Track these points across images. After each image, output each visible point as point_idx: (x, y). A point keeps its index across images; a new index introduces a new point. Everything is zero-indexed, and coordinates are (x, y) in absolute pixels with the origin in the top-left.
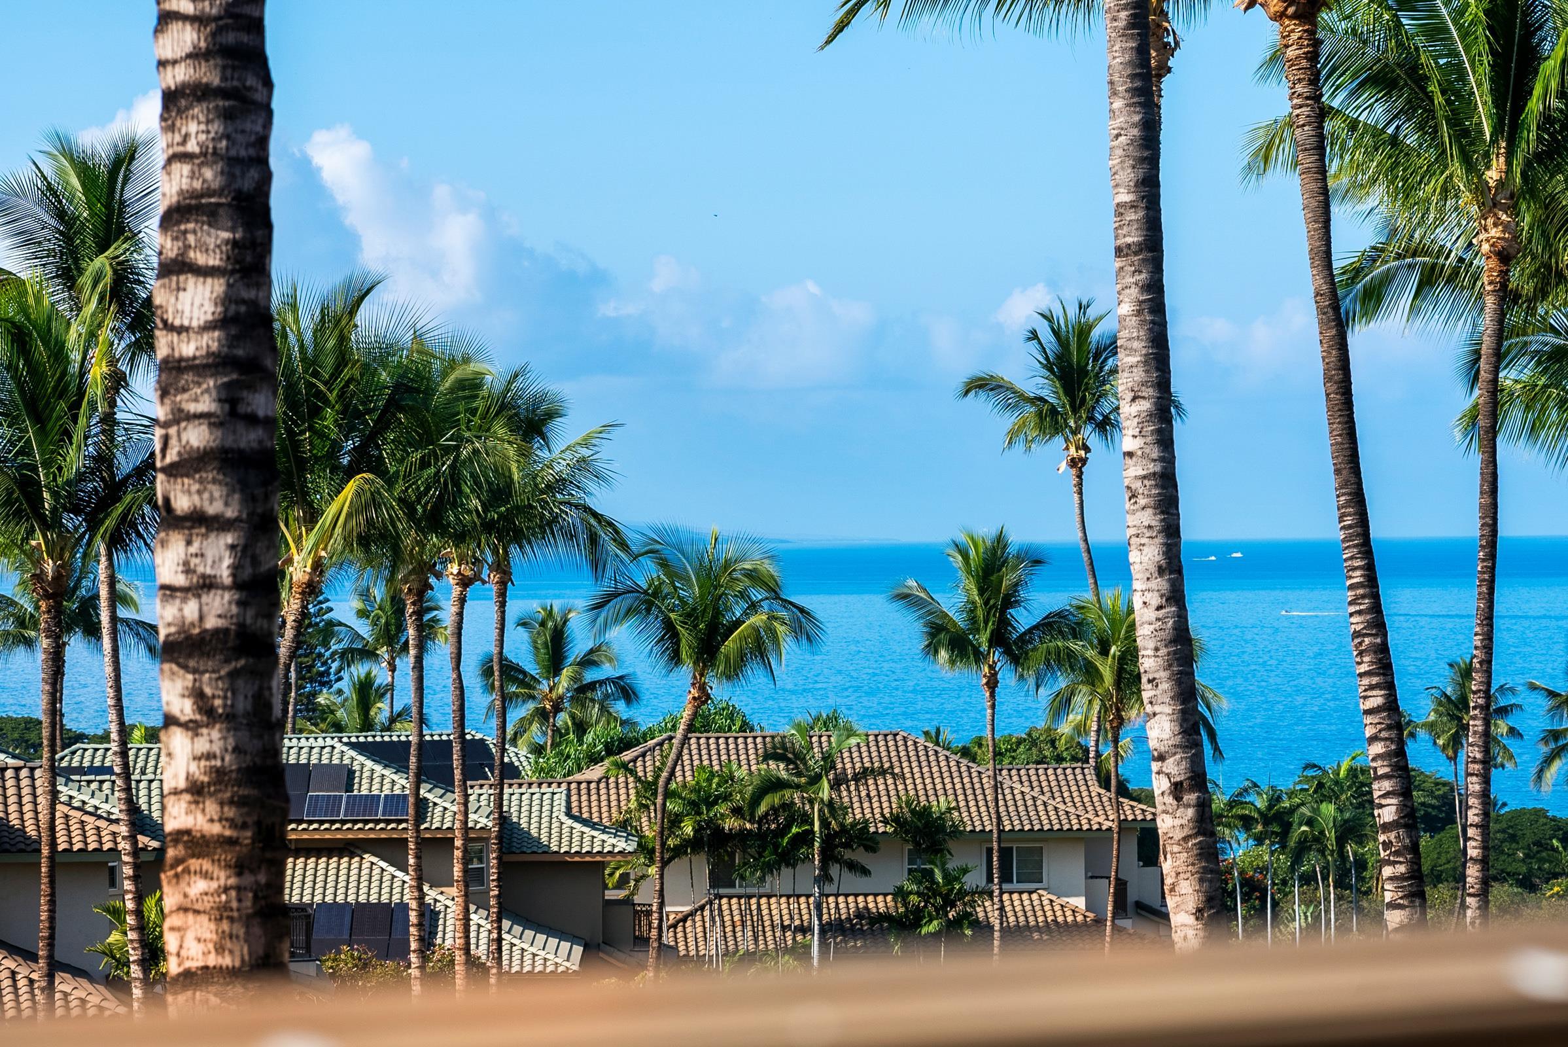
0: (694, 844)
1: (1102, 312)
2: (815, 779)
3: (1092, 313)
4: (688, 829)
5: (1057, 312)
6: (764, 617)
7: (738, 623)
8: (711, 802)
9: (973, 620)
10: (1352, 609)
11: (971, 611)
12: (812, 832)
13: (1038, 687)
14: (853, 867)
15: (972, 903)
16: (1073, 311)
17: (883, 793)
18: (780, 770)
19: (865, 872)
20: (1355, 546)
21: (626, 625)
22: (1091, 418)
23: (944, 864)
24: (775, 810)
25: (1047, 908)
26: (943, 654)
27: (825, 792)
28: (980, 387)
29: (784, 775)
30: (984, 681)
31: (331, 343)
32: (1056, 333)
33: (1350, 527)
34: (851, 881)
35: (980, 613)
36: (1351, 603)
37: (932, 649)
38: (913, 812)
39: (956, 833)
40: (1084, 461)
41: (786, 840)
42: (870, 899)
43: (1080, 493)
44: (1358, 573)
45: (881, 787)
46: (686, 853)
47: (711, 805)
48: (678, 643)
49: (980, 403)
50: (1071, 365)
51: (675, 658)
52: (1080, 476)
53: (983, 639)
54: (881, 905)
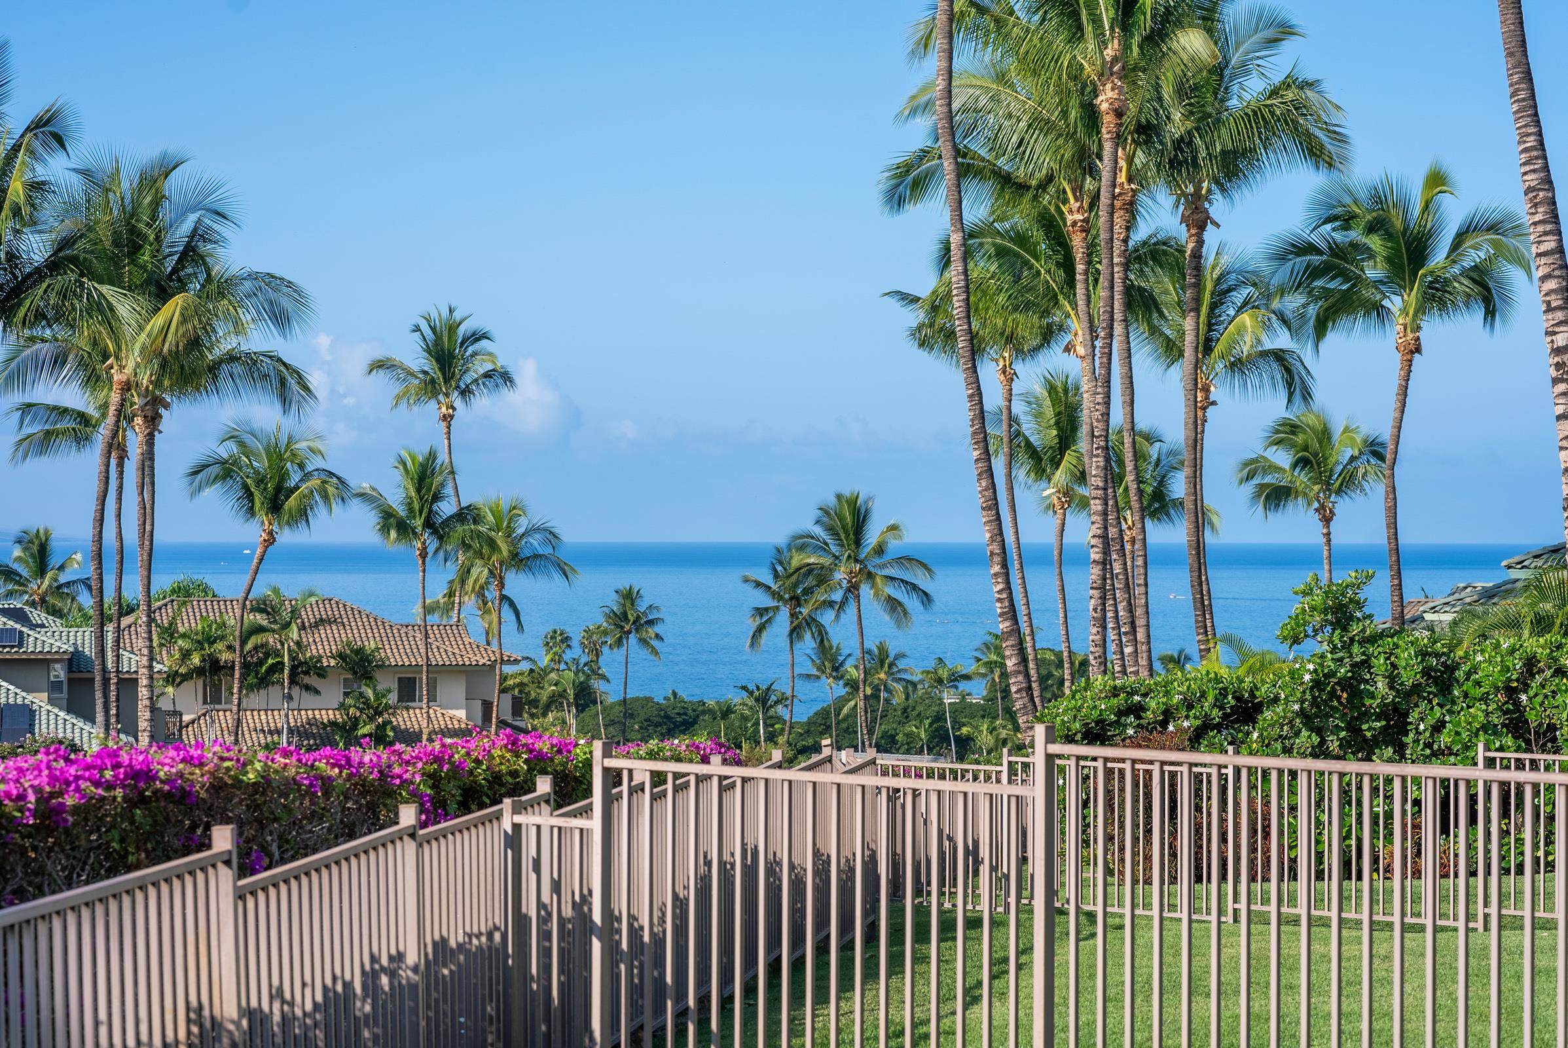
0: (200, 671)
1: (466, 315)
2: (287, 625)
3: (457, 315)
4: (196, 660)
5: (434, 315)
6: (319, 482)
7: (297, 488)
8: (212, 641)
9: (411, 510)
10: (1527, 168)
11: (409, 504)
12: (282, 663)
13: (446, 561)
14: (308, 688)
15: (394, 714)
16: (445, 313)
17: (325, 639)
18: (261, 619)
19: (317, 692)
20: (1528, 116)
21: (214, 487)
22: (458, 387)
23: (375, 686)
24: (256, 648)
25: (441, 719)
26: (393, 534)
27: (294, 633)
28: (380, 367)
29: (265, 623)
30: (418, 553)
31: (148, 199)
32: (433, 329)
33: (1523, 100)
34: (308, 699)
35: (416, 506)
36: (1524, 164)
37: (385, 529)
38: (352, 651)
39: (381, 666)
40: (452, 417)
41: (264, 668)
42: (317, 712)
43: (449, 439)
44: (1532, 138)
45: (323, 636)
46: (192, 678)
47: (211, 643)
48: (252, 501)
49: (381, 376)
50: (443, 350)
51: (251, 511)
52: (449, 428)
53: (418, 523)
54: (332, 717)
